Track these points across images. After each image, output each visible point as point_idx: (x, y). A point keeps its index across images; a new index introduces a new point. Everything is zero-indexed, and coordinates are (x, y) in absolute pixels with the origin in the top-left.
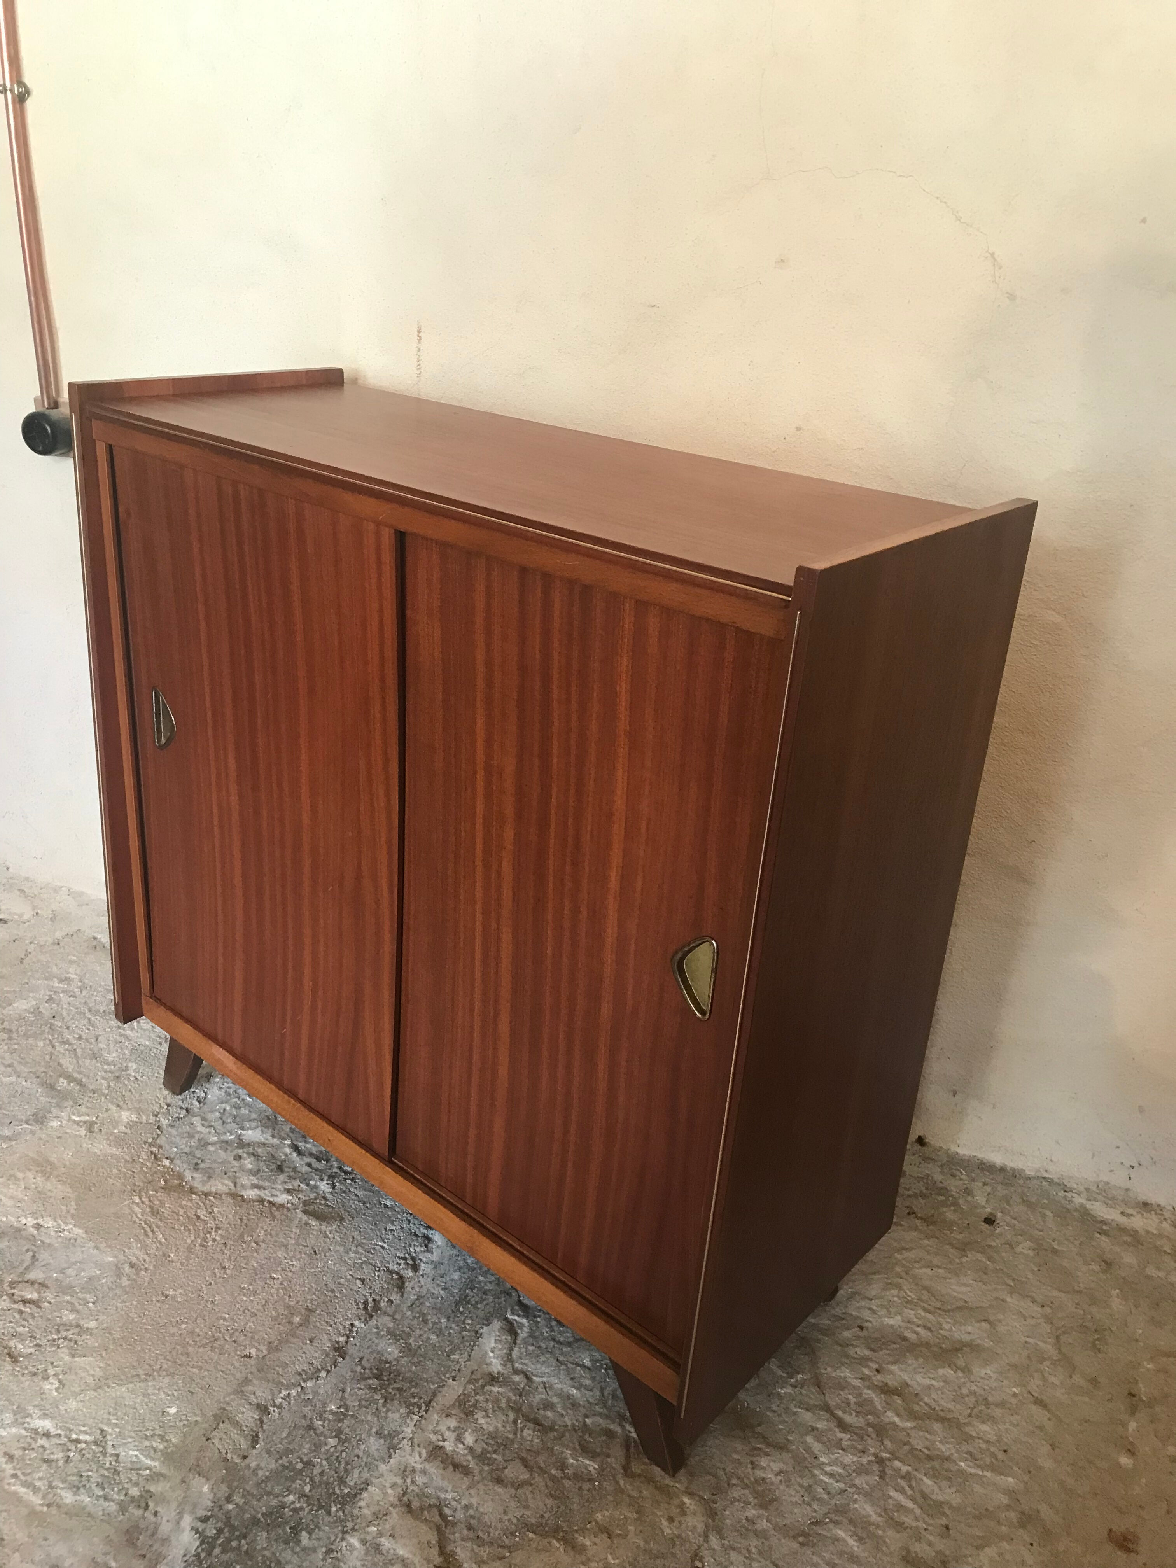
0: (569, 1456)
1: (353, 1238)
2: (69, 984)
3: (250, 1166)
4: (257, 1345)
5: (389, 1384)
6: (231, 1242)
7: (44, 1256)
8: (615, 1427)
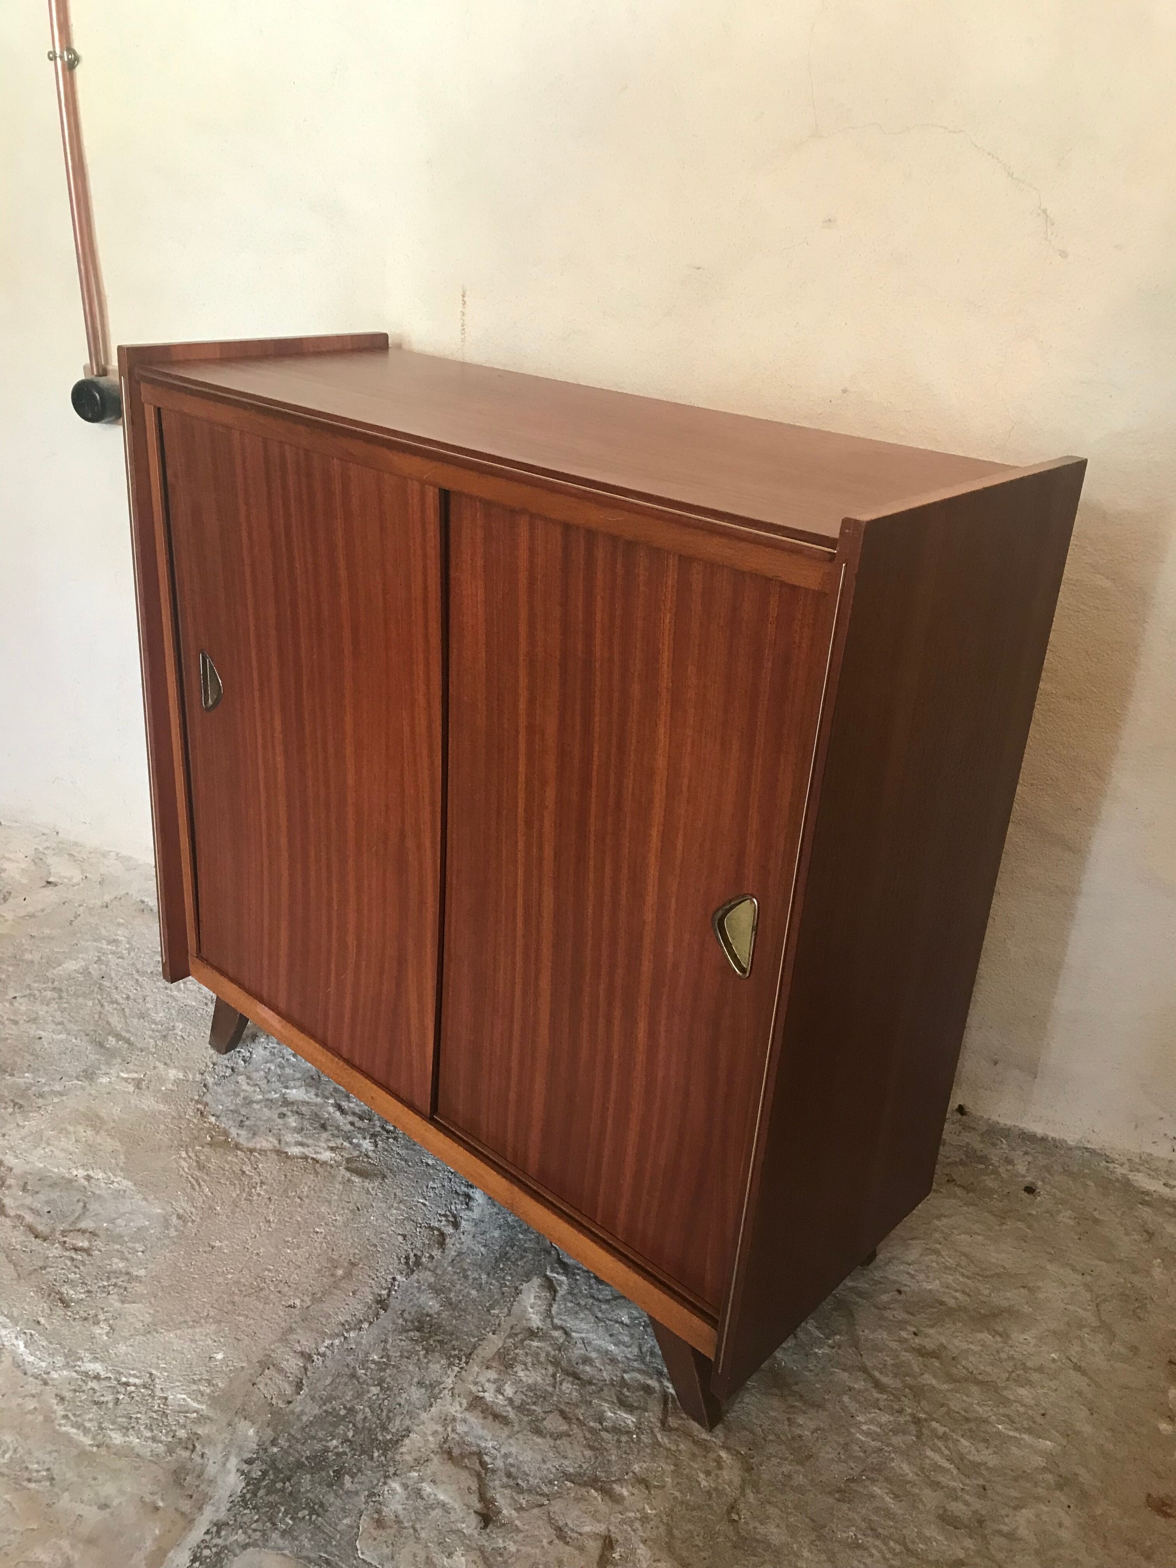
0: (606, 1409)
1: (395, 1194)
2: (117, 946)
3: (294, 1124)
4: (301, 1295)
5: (430, 1337)
6: (276, 1197)
7: (94, 1206)
8: (653, 1383)
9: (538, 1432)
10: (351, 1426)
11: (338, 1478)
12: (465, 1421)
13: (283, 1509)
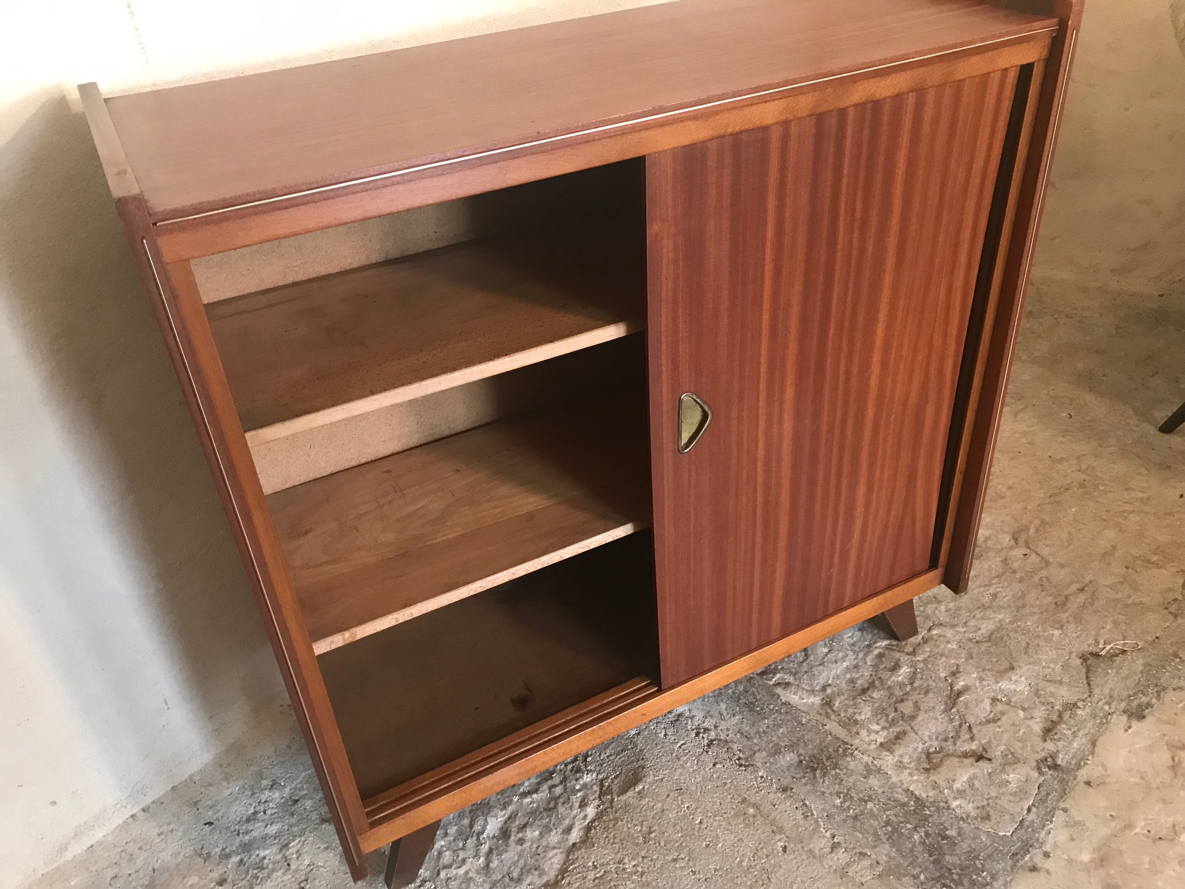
0: (896, 679)
1: (669, 761)
4: (773, 841)
5: (823, 763)
6: (643, 852)
8: (876, 652)
9: (913, 717)
10: (902, 825)
11: (948, 838)
12: (901, 756)
13: (974, 877)
